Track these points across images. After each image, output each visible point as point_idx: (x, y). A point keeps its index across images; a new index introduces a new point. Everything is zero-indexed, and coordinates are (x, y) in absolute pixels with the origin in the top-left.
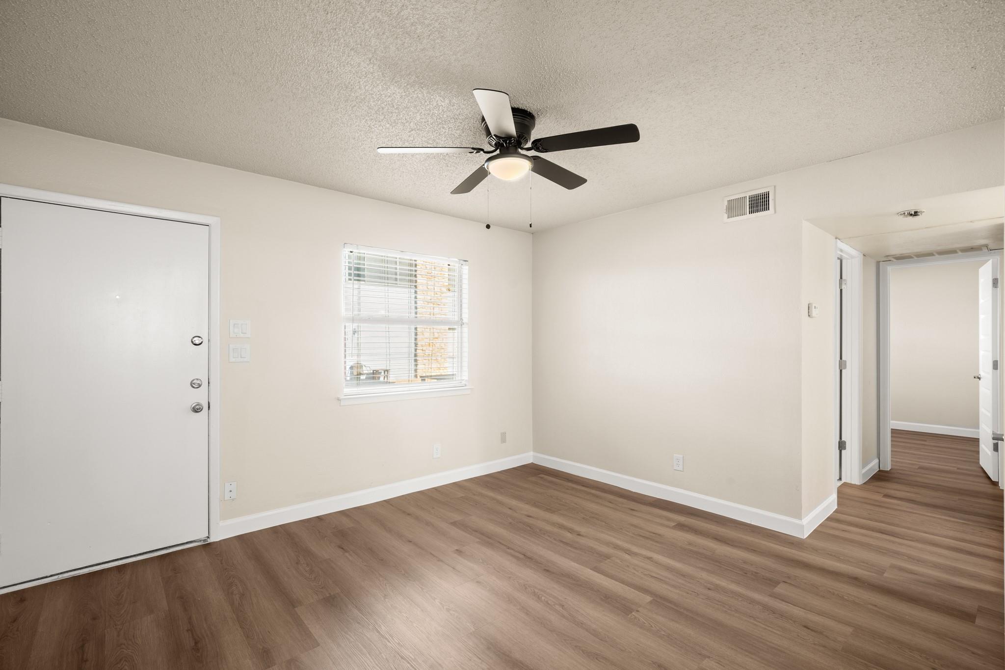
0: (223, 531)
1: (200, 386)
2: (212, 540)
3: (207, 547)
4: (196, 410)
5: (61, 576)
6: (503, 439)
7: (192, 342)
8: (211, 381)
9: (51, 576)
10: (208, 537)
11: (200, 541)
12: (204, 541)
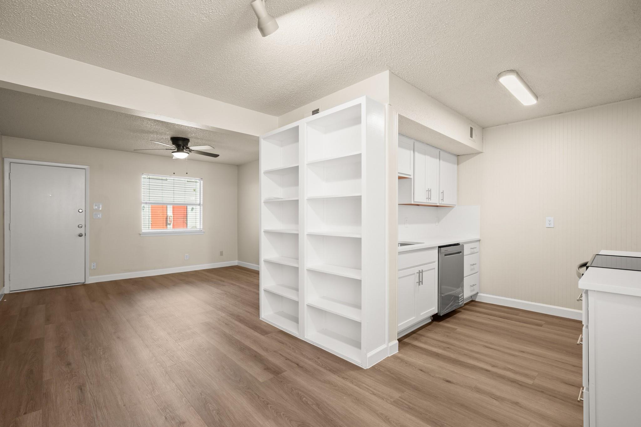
0: (91, 280)
1: (81, 227)
2: (86, 283)
3: (84, 285)
4: (80, 235)
5: (30, 290)
6: (221, 254)
7: (79, 211)
8: (86, 225)
9: (27, 289)
10: (85, 282)
11: (82, 283)
12: (83, 283)
